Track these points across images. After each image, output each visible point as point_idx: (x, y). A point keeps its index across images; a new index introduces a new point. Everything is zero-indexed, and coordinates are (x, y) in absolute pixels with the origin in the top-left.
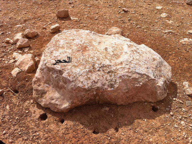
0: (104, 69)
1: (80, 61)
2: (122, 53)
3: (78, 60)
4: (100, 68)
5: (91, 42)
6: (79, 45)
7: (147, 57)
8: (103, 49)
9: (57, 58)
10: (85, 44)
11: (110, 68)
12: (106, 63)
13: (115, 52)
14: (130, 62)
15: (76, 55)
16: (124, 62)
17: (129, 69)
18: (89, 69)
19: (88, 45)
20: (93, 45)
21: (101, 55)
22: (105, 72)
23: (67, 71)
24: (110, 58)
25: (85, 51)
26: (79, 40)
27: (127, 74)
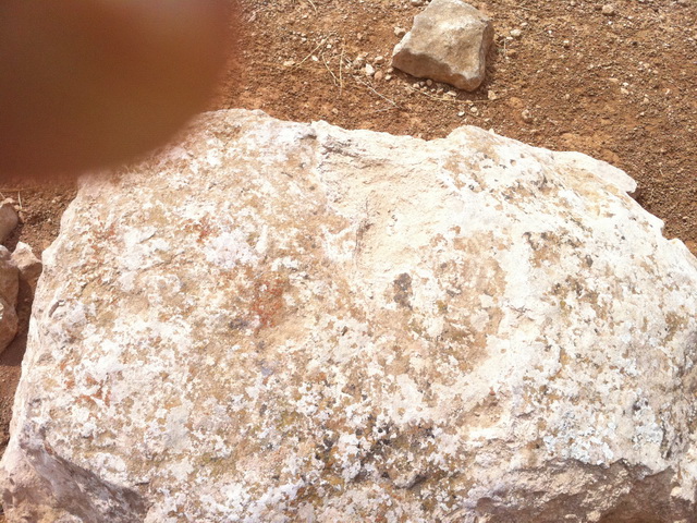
0: (390, 461)
1: (243, 416)
2: (495, 314)
3: (236, 408)
4: (368, 458)
5: (309, 243)
6: (241, 274)
7: (639, 323)
8: (386, 295)
9: (105, 390)
10: (275, 265)
11: (427, 451)
12: (401, 413)
13: (458, 313)
14: (544, 388)
15: (222, 365)
16: (506, 395)
17: (537, 445)
18: (300, 483)
19: (294, 270)
20: (326, 263)
21: (370, 348)
22: (396, 482)
23: (168, 499)
24: (427, 363)
25: (276, 318)
26: (237, 232)
27: (523, 481)
